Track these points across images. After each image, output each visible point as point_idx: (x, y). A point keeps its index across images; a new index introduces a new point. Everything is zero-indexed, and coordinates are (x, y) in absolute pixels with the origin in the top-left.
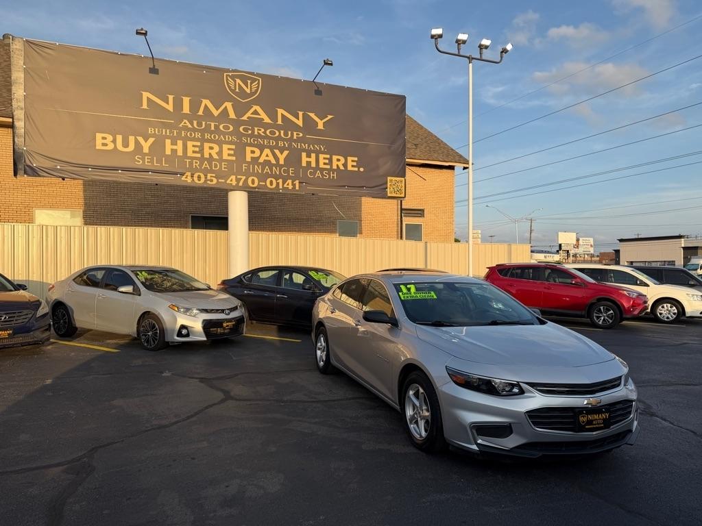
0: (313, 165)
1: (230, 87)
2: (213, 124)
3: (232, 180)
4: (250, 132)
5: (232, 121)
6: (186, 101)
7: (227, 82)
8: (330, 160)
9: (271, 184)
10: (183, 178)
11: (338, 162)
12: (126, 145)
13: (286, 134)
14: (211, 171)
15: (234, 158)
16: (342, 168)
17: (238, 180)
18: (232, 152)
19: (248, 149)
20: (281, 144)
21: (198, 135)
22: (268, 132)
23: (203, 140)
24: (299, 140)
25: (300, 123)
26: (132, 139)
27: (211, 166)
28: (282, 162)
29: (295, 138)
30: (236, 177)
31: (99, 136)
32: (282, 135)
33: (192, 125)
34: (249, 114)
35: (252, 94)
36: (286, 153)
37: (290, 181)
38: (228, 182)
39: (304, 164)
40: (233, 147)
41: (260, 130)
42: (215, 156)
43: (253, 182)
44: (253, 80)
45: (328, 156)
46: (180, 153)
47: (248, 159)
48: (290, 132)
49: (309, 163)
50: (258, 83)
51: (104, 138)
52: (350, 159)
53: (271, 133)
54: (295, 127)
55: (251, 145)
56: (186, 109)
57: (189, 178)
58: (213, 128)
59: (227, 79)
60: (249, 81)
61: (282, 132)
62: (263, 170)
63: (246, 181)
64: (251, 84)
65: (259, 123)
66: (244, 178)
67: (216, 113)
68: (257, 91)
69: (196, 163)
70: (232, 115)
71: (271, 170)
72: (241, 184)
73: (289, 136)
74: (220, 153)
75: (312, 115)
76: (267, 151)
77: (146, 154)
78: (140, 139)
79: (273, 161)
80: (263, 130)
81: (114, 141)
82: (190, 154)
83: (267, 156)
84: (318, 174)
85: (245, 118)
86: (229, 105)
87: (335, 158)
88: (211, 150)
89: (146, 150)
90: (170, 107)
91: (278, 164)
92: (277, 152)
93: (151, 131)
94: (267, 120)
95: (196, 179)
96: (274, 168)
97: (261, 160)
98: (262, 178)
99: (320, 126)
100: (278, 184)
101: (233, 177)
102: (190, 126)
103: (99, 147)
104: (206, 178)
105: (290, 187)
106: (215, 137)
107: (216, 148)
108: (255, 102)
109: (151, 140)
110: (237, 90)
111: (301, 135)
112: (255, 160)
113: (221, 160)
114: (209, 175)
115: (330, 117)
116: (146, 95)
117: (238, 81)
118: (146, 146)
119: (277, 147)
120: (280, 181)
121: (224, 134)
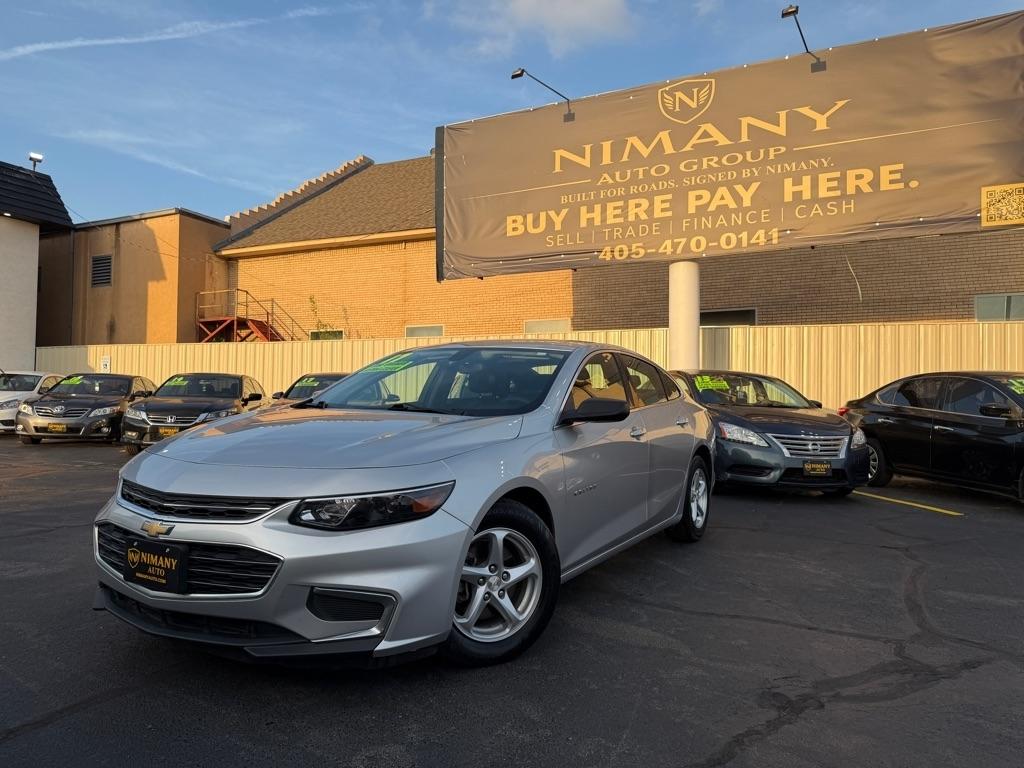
0: (807, 195)
1: (665, 108)
2: (641, 170)
3: (666, 247)
4: (695, 167)
5: (669, 159)
6: (607, 146)
7: (663, 102)
8: (842, 180)
9: (728, 243)
10: (601, 256)
11: (858, 179)
12: (536, 223)
13: (755, 156)
14: (637, 239)
15: (669, 214)
16: (867, 189)
17: (675, 246)
18: (667, 205)
19: (692, 195)
20: (746, 173)
21: (621, 192)
22: (724, 161)
23: (626, 198)
24: (779, 158)
25: (781, 130)
26: (543, 216)
27: (637, 233)
28: (747, 203)
29: (772, 157)
30: (673, 242)
31: (510, 219)
32: (749, 158)
33: (613, 177)
34: (694, 141)
35: (700, 107)
36: (754, 186)
37: (761, 233)
38: (661, 250)
39: (788, 198)
40: (669, 197)
41: (712, 160)
42: (644, 216)
43: (700, 246)
44: (701, 86)
45: (837, 174)
46: (597, 222)
47: (692, 210)
48: (762, 151)
49: (797, 195)
50: (711, 86)
51: (514, 221)
52: (884, 170)
53: (732, 159)
54: (773, 139)
55: (697, 187)
56: (607, 159)
57: (608, 254)
58: (641, 177)
59: (663, 97)
60: (695, 90)
61: (749, 154)
62: (714, 223)
63: (687, 245)
64: (699, 92)
65: (711, 149)
66: (684, 240)
67: (645, 152)
68: (707, 100)
69: (618, 231)
70: (669, 149)
71: (729, 220)
72: (679, 251)
73: (762, 156)
74: (650, 211)
75: (806, 111)
76: (723, 191)
77: (559, 232)
78: (552, 214)
79: (733, 205)
80: (716, 159)
81: (525, 224)
82: (610, 221)
83: (722, 198)
84: (817, 210)
85: (688, 148)
86: (664, 136)
87: (851, 174)
88: (637, 209)
89: (558, 227)
90: (586, 162)
91: (740, 209)
92: (739, 188)
93: (564, 200)
94: (723, 141)
95: (617, 254)
96: (733, 215)
97: (712, 208)
98: (713, 235)
99: (822, 123)
100: (739, 241)
101: (668, 243)
102: (611, 181)
103: (510, 233)
104: (630, 250)
105: (762, 240)
106: (643, 188)
107: (645, 203)
108: (703, 120)
109: (564, 212)
110: (677, 109)
111: (783, 149)
112: (702, 210)
113: (651, 220)
114: (634, 246)
115: (840, 104)
116: (559, 153)
117: (679, 95)
118: (558, 221)
119: (739, 181)
120: (744, 235)
121: (656, 180)
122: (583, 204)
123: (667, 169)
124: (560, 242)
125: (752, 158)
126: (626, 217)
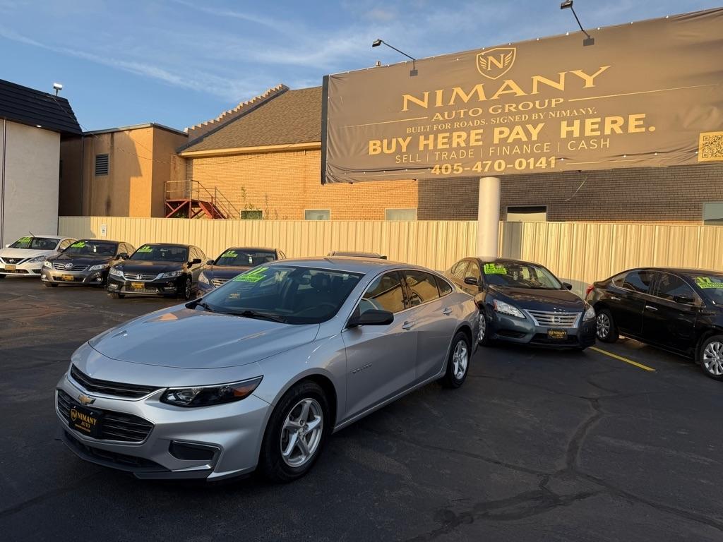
0: (576, 134)
1: (481, 67)
2: (462, 111)
3: (478, 168)
4: (500, 111)
5: (482, 104)
6: (439, 93)
7: (479, 64)
8: (602, 124)
9: (520, 166)
10: (433, 171)
11: (612, 125)
12: (389, 147)
13: (542, 104)
14: (458, 160)
15: (481, 143)
16: (619, 131)
17: (483, 166)
18: (479, 137)
19: (497, 130)
20: (535, 116)
21: (448, 126)
22: (520, 107)
23: (451, 131)
24: (559, 107)
25: (561, 86)
26: (394, 141)
27: (458, 156)
28: (534, 138)
29: (553, 105)
30: (482, 164)
31: (371, 143)
32: (537, 106)
33: (443, 116)
34: (500, 92)
35: (505, 68)
36: (540, 126)
37: (543, 160)
38: (474, 169)
39: (563, 135)
40: (481, 131)
41: (512, 106)
42: (463, 145)
43: (501, 167)
44: (506, 53)
45: (598, 120)
46: (431, 147)
47: (496, 141)
48: (547, 101)
49: (570, 133)
50: (513, 55)
51: (375, 144)
52: (632, 118)
53: (526, 106)
54: (555, 93)
55: (501, 125)
56: (439, 103)
57: (438, 170)
58: (462, 116)
59: (479, 60)
60: (502, 55)
61: (537, 102)
62: (511, 151)
63: (492, 165)
64: (504, 57)
65: (511, 98)
66: (490, 162)
67: (466, 99)
68: (510, 63)
69: (445, 154)
70: (482, 97)
71: (521, 149)
72: (486, 170)
73: (546, 105)
74: (467, 141)
75: (579, 73)
76: (518, 128)
77: (404, 153)
78: (400, 140)
79: (525, 139)
80: (514, 105)
81: (382, 146)
82: (440, 146)
83: (518, 134)
84: (583, 144)
85: (495, 97)
86: (479, 88)
87: (608, 120)
88: (458, 139)
89: (404, 150)
90: (425, 104)
91: (530, 142)
92: (530, 127)
93: (409, 130)
94: (520, 93)
95: (443, 170)
96: (525, 146)
97: (510, 140)
98: (510, 159)
99: (589, 82)
100: (528, 164)
101: (479, 164)
102: (441, 119)
103: (371, 153)
104: (452, 168)
105: (544, 165)
106: (463, 124)
107: (464, 135)
108: (507, 77)
109: (409, 139)
110: (489, 69)
111: (562, 100)
112: (503, 141)
113: (468, 147)
114: (456, 165)
115: (603, 69)
116: (407, 97)
117: (491, 58)
118: (404, 145)
119: (530, 121)
120: (532, 160)
121: (473, 119)
122: (421, 134)
123: (481, 111)
124: (405, 160)
125: (540, 106)
126: (451, 145)
